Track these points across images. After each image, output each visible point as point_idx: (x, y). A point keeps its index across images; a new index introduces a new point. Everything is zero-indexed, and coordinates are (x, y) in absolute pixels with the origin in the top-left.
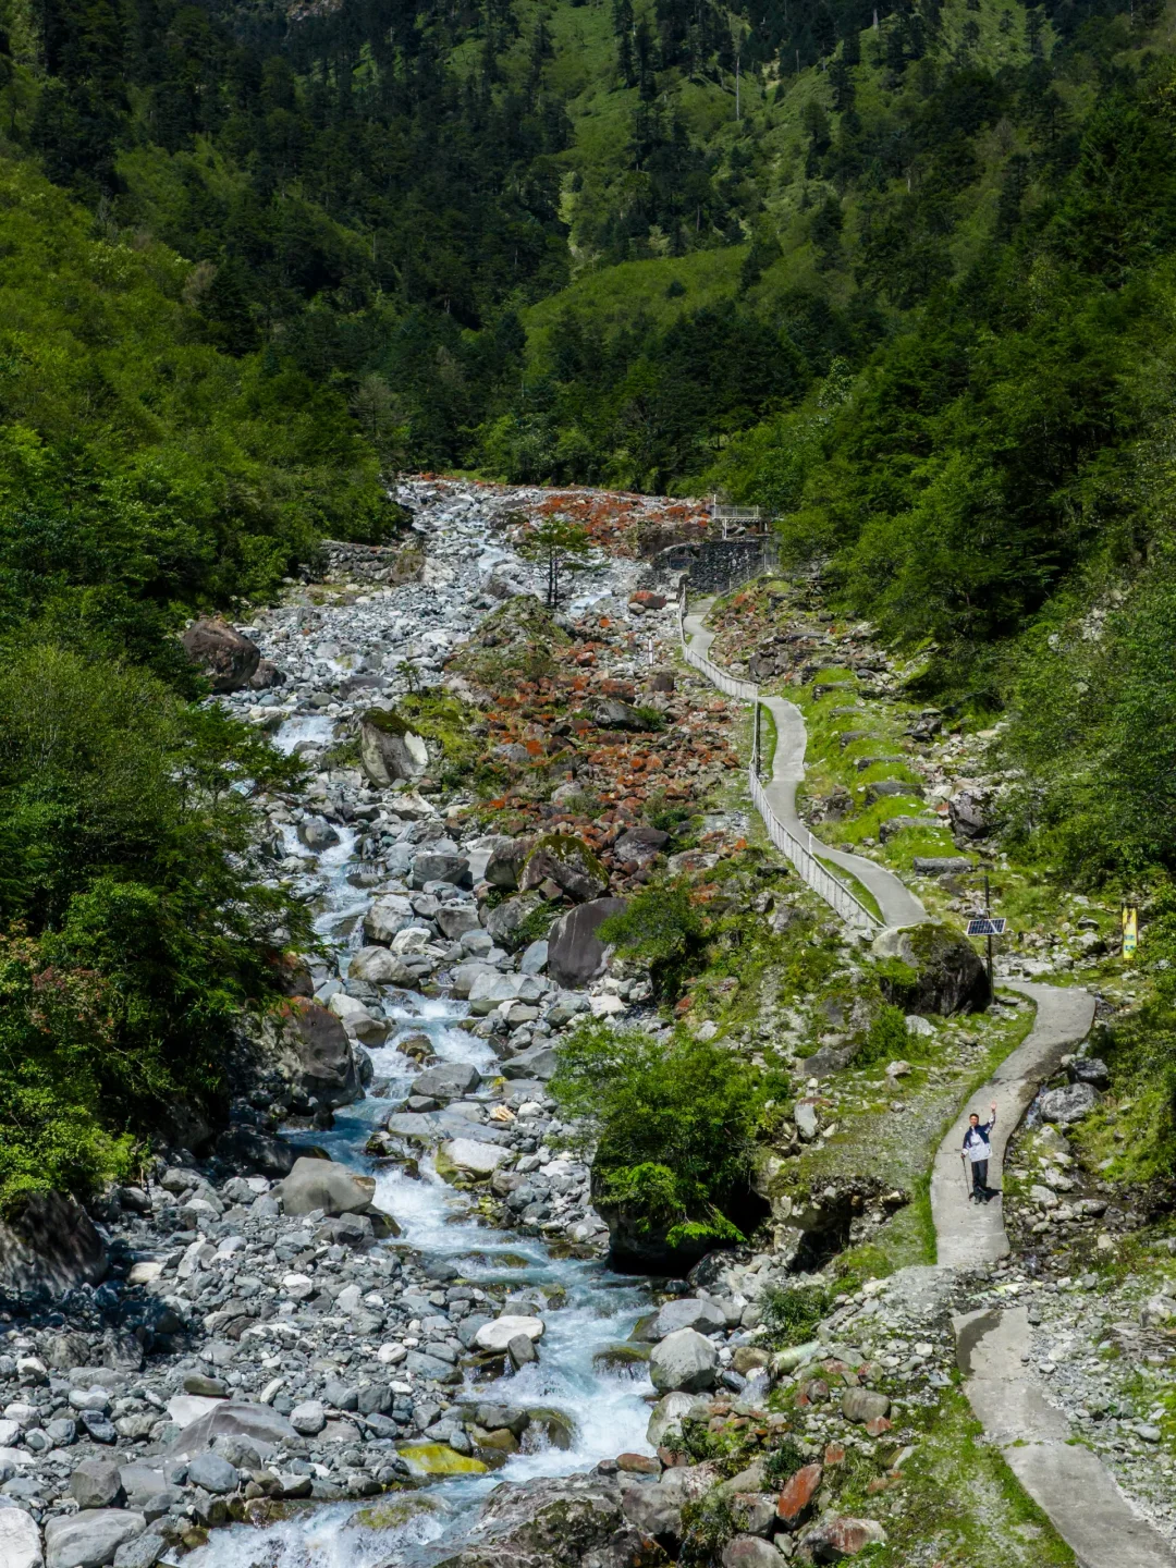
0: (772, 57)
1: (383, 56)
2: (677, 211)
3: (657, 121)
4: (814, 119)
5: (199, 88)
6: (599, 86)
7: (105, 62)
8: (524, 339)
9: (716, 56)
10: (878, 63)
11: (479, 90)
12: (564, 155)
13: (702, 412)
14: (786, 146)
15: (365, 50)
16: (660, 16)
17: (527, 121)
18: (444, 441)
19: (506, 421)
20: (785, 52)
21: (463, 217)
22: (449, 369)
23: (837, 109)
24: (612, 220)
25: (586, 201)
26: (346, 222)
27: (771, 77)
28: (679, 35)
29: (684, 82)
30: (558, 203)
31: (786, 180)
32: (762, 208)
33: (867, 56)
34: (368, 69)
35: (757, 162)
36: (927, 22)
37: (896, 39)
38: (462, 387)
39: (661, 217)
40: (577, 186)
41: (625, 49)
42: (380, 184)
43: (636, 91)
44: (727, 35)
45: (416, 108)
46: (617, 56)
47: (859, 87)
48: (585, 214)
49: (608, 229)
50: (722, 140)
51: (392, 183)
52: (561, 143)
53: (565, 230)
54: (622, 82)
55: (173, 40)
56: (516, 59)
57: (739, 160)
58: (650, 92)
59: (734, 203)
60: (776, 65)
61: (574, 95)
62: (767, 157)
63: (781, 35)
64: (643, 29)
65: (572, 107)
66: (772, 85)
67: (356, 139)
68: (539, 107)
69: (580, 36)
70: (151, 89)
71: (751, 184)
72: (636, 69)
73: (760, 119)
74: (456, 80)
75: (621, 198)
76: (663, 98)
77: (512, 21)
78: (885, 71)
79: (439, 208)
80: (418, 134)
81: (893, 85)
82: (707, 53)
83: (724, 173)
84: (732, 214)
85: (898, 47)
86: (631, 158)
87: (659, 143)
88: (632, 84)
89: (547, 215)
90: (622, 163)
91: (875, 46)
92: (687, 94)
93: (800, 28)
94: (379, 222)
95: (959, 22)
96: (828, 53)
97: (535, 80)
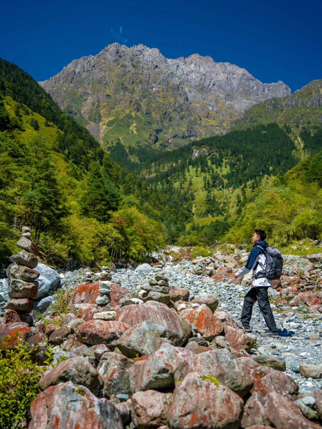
0: (231, 187)
1: (162, 184)
2: (213, 211)
3: (210, 196)
4: (238, 197)
5: (131, 186)
6: (200, 190)
7: (116, 180)
8: (186, 228)
9: (221, 186)
10: (250, 188)
11: (179, 190)
12: (193, 201)
13: (216, 235)
14: (233, 201)
15: (159, 183)
16: (211, 179)
17: (187, 196)
18: (172, 240)
19: (183, 237)
20: (233, 186)
21: (175, 210)
22: (173, 229)
23: (243, 195)
24: (201, 213)
25: (197, 210)
26: (155, 209)
27: (231, 190)
28: (215, 182)
29: (215, 190)
30: (192, 209)
31: (233, 207)
32: (228, 212)
33: (248, 186)
34: (159, 186)
35: (228, 204)
36: (259, 181)
37: (253, 184)
38: (175, 232)
39: (210, 212)
40: (196, 207)
41: (205, 184)
42: (162, 204)
43: (207, 191)
44: (223, 182)
45: (168, 193)
46: (203, 185)
47: (246, 192)
48: (197, 211)
49: (201, 214)
50: (222, 200)
51: (163, 204)
52: (193, 199)
53: (193, 214)
54: (204, 190)
55: (127, 178)
56: (186, 185)
57: (225, 203)
58: (209, 192)
59: (223, 210)
60: (232, 188)
61: (196, 192)
62: (229, 203)
63: (233, 183)
64: (208, 181)
65: (195, 194)
66: (231, 191)
67: (157, 196)
68: (189, 193)
69: (197, 182)
70: (123, 185)
71: (226, 207)
72: (207, 187)
73: (228, 196)
74: (175, 188)
75: (204, 209)
76: (211, 192)
77: (185, 179)
78: (251, 189)
79: (172, 208)
80: (168, 197)
81: (253, 192)
82: (220, 185)
83: (222, 205)
84: (223, 212)
85: (253, 185)
86: (205, 202)
87: (210, 200)
88: (206, 190)
89: (190, 211)
90: (204, 203)
91: (250, 185)
92: (215, 192)
93: (236, 182)
94: (161, 210)
95: (265, 182)
96: (241, 186)
97: (189, 189)
